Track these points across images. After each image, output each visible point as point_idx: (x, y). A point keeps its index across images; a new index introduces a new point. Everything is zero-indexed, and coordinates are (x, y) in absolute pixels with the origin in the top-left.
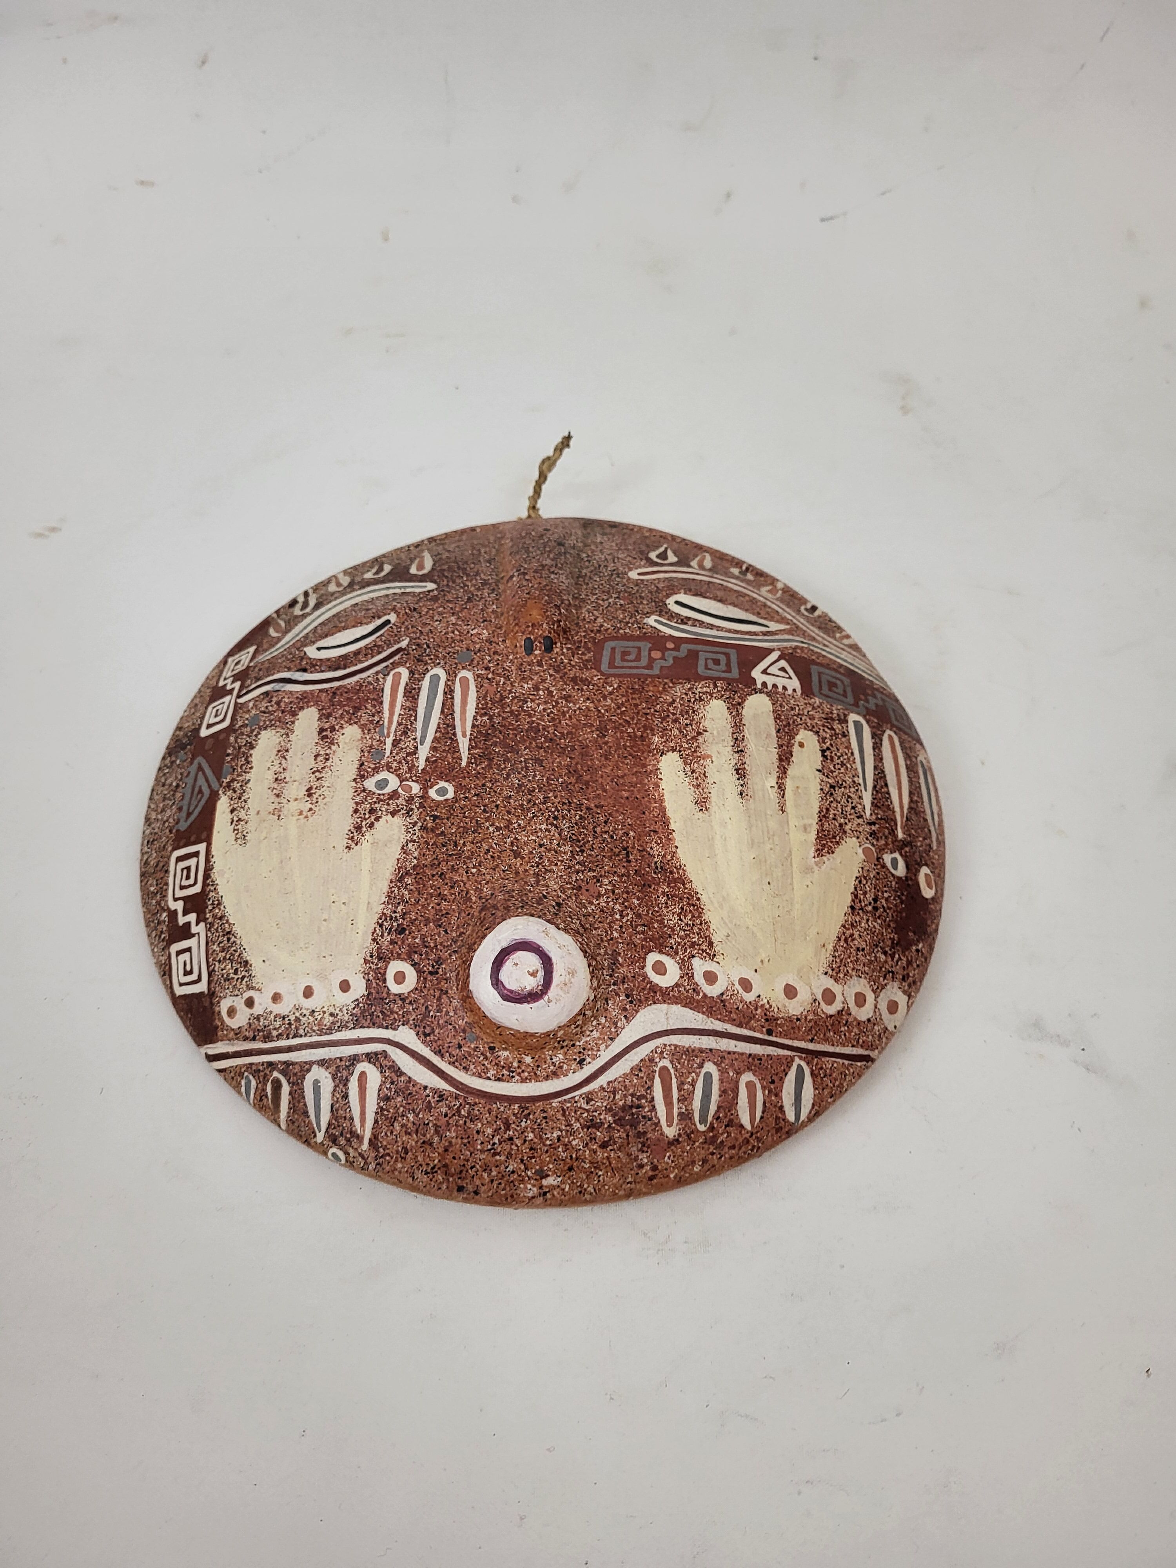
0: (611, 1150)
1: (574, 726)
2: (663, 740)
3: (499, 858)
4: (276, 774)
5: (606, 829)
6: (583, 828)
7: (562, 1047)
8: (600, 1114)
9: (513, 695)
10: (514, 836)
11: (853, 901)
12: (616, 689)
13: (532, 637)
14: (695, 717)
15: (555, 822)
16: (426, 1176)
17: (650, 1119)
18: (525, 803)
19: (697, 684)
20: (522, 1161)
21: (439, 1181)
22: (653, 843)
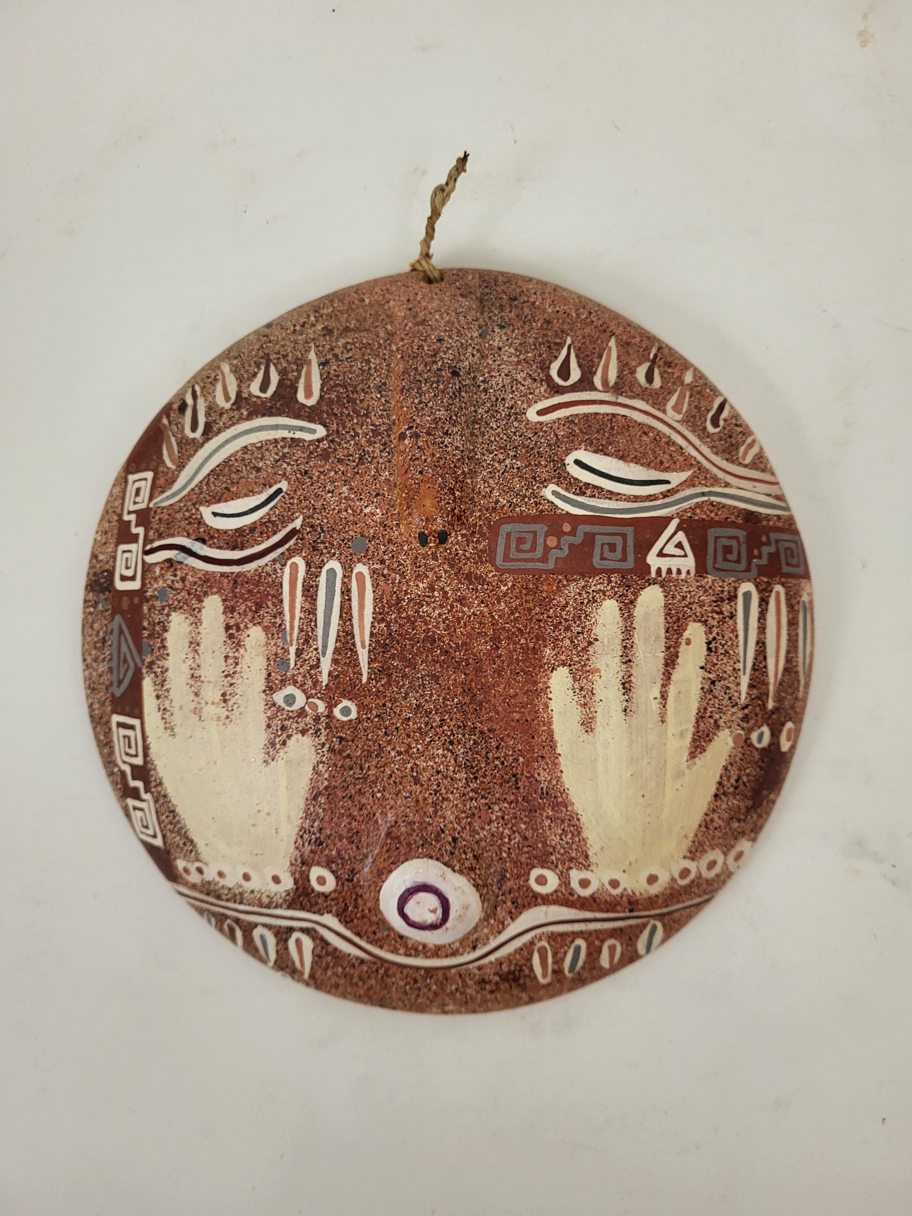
0: (498, 993)
1: (469, 635)
2: (554, 653)
3: (401, 783)
4: (191, 669)
5: (497, 755)
6: (477, 754)
8: (489, 976)
9: (409, 596)
10: (413, 762)
11: (718, 789)
12: (511, 589)
13: (426, 532)
14: (587, 623)
15: (451, 747)
17: (529, 976)
18: (423, 726)
19: (591, 580)
20: (428, 998)
21: (365, 1001)
22: (541, 769)
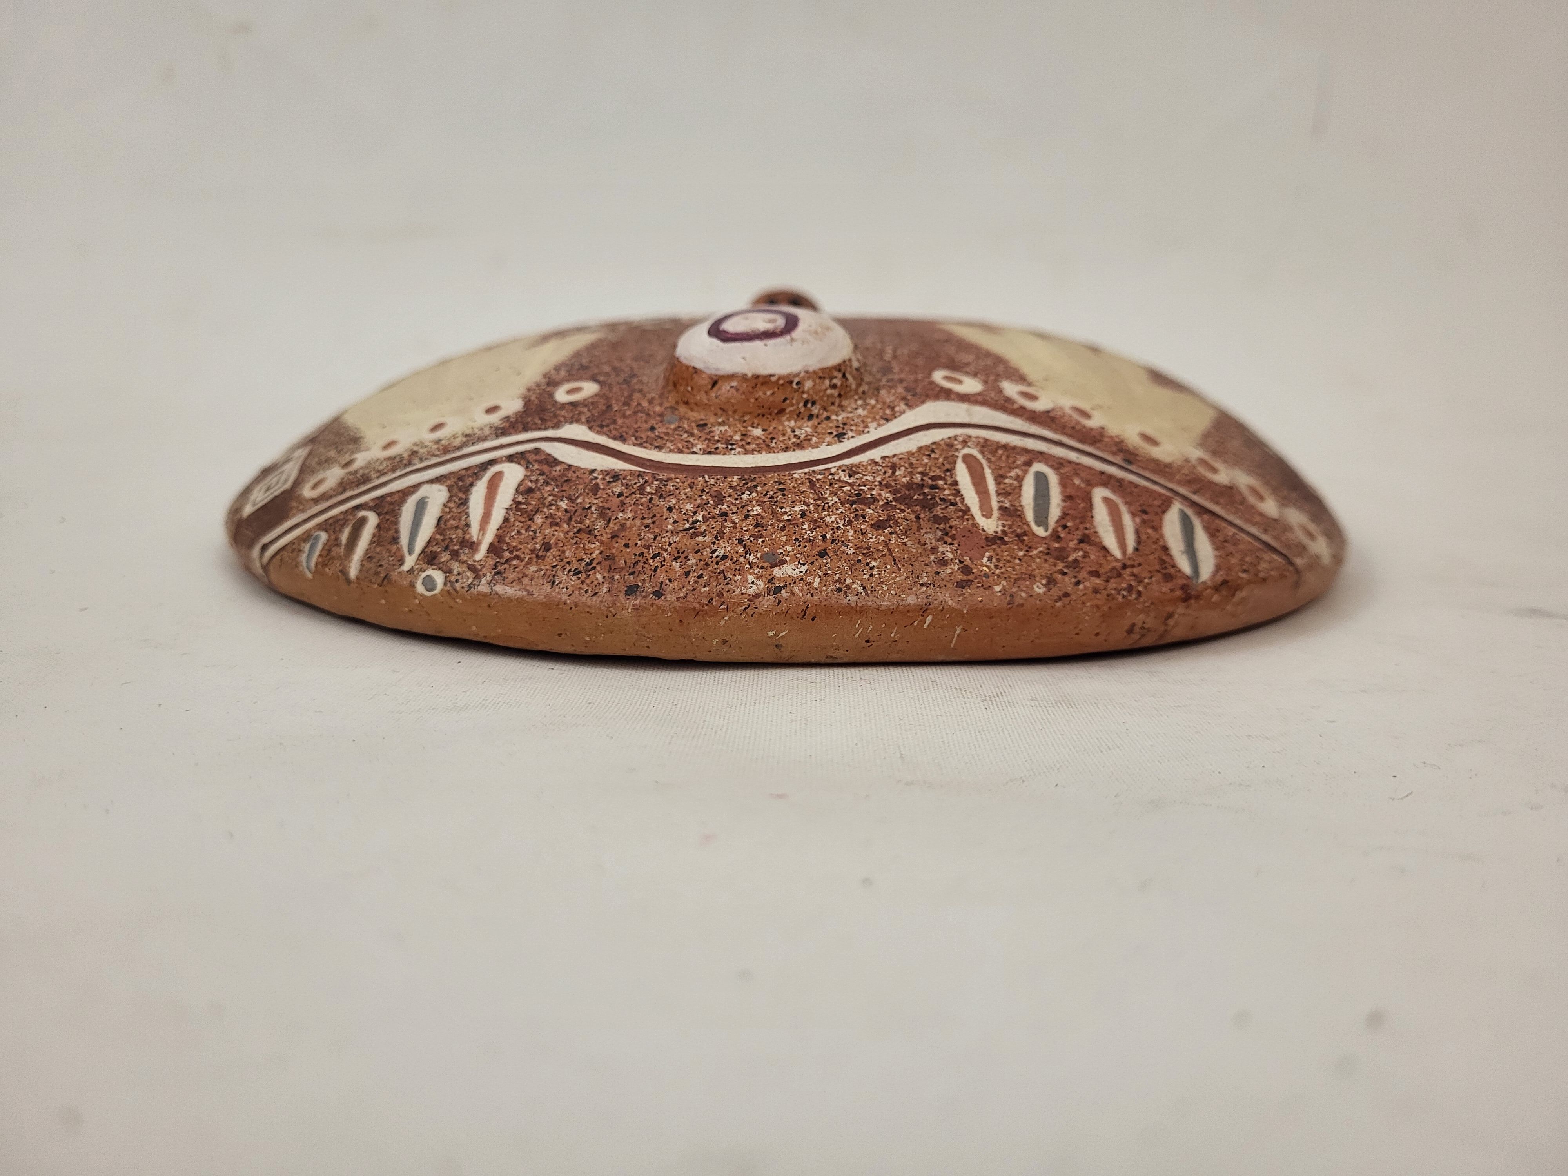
0: (891, 533)
7: (810, 417)
8: (872, 489)
16: (574, 578)
17: (954, 504)
20: (740, 541)
21: (596, 582)
